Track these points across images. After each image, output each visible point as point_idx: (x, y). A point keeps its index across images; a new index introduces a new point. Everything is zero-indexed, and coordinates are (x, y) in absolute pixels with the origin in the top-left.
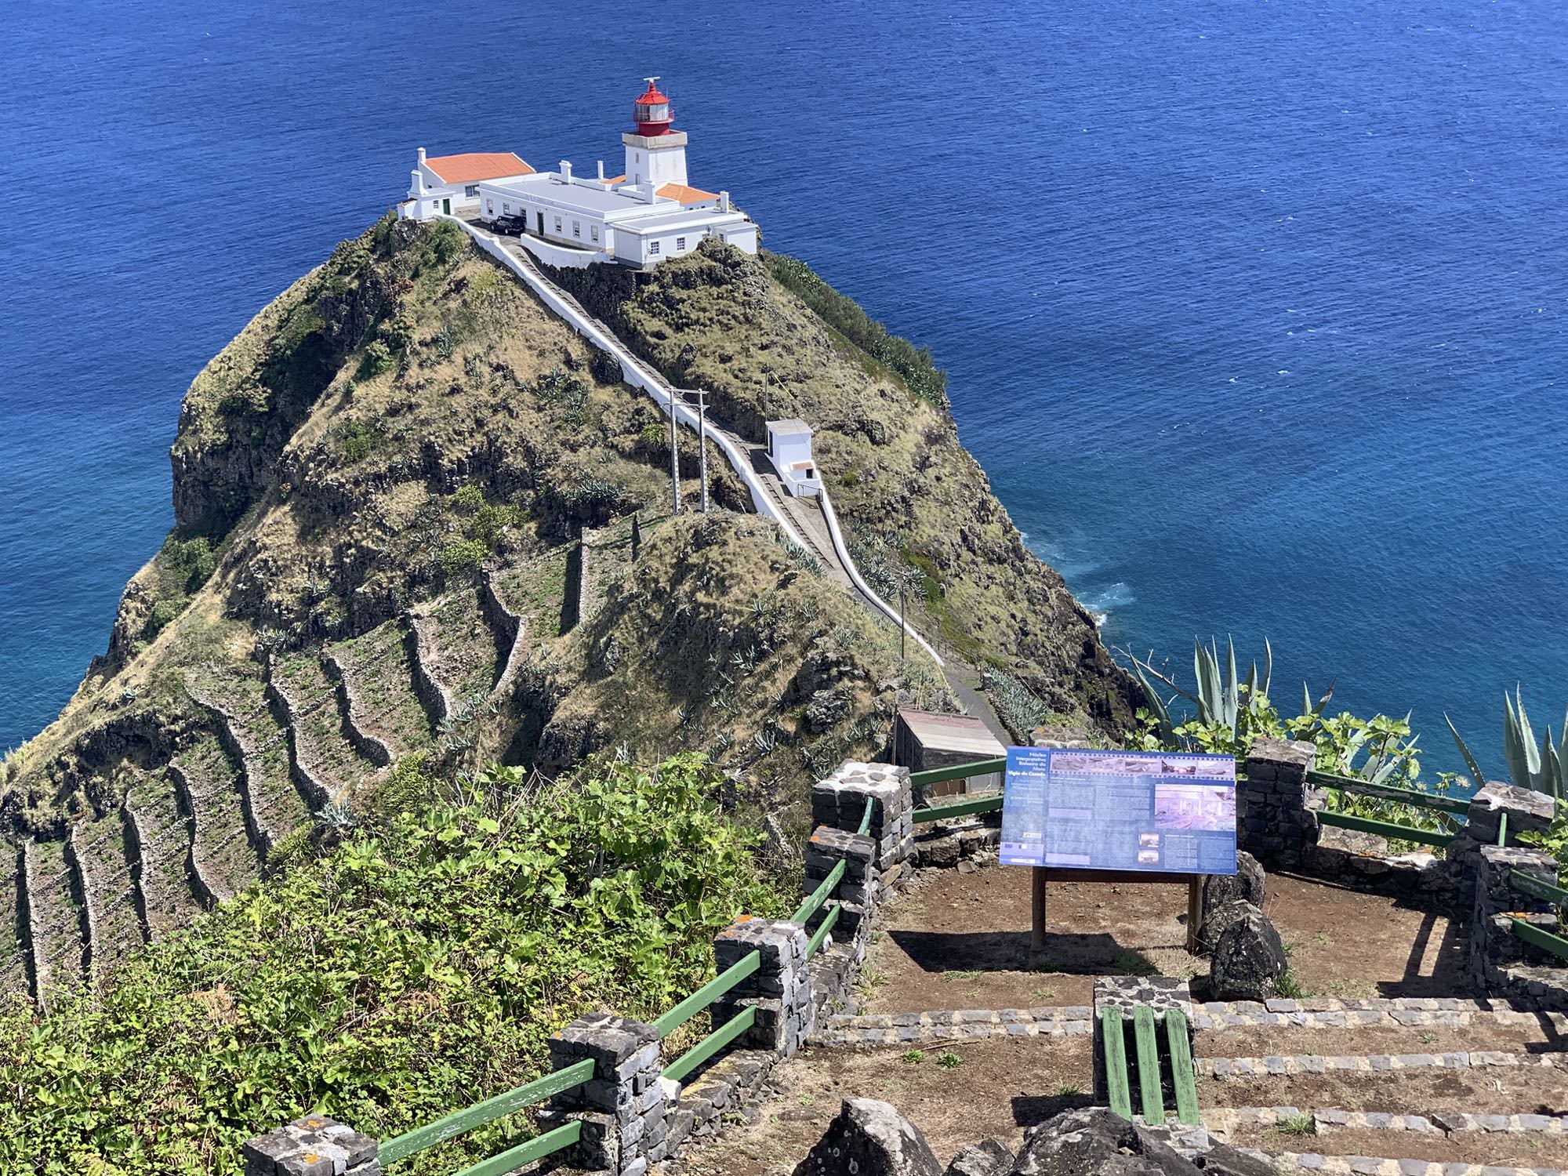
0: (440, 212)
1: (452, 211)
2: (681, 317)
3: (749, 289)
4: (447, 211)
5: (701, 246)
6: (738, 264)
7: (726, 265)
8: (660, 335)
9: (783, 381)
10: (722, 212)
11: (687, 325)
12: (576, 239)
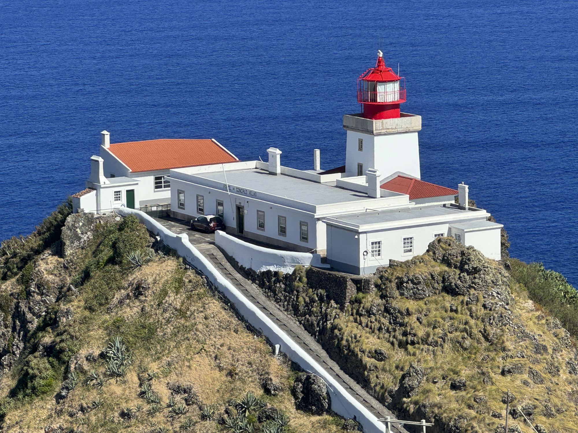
0: (121, 205)
1: (137, 205)
2: (405, 334)
3: (489, 302)
4: (131, 203)
5: (432, 248)
6: (476, 270)
7: (462, 270)
8: (378, 355)
9: (529, 414)
10: (461, 208)
11: (413, 343)
12: (281, 238)
